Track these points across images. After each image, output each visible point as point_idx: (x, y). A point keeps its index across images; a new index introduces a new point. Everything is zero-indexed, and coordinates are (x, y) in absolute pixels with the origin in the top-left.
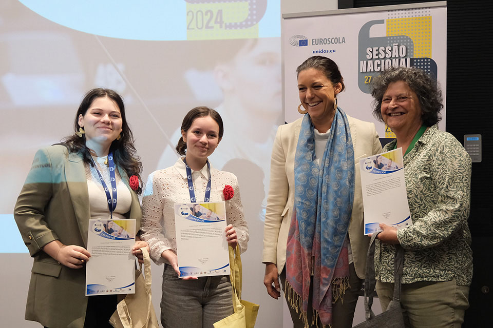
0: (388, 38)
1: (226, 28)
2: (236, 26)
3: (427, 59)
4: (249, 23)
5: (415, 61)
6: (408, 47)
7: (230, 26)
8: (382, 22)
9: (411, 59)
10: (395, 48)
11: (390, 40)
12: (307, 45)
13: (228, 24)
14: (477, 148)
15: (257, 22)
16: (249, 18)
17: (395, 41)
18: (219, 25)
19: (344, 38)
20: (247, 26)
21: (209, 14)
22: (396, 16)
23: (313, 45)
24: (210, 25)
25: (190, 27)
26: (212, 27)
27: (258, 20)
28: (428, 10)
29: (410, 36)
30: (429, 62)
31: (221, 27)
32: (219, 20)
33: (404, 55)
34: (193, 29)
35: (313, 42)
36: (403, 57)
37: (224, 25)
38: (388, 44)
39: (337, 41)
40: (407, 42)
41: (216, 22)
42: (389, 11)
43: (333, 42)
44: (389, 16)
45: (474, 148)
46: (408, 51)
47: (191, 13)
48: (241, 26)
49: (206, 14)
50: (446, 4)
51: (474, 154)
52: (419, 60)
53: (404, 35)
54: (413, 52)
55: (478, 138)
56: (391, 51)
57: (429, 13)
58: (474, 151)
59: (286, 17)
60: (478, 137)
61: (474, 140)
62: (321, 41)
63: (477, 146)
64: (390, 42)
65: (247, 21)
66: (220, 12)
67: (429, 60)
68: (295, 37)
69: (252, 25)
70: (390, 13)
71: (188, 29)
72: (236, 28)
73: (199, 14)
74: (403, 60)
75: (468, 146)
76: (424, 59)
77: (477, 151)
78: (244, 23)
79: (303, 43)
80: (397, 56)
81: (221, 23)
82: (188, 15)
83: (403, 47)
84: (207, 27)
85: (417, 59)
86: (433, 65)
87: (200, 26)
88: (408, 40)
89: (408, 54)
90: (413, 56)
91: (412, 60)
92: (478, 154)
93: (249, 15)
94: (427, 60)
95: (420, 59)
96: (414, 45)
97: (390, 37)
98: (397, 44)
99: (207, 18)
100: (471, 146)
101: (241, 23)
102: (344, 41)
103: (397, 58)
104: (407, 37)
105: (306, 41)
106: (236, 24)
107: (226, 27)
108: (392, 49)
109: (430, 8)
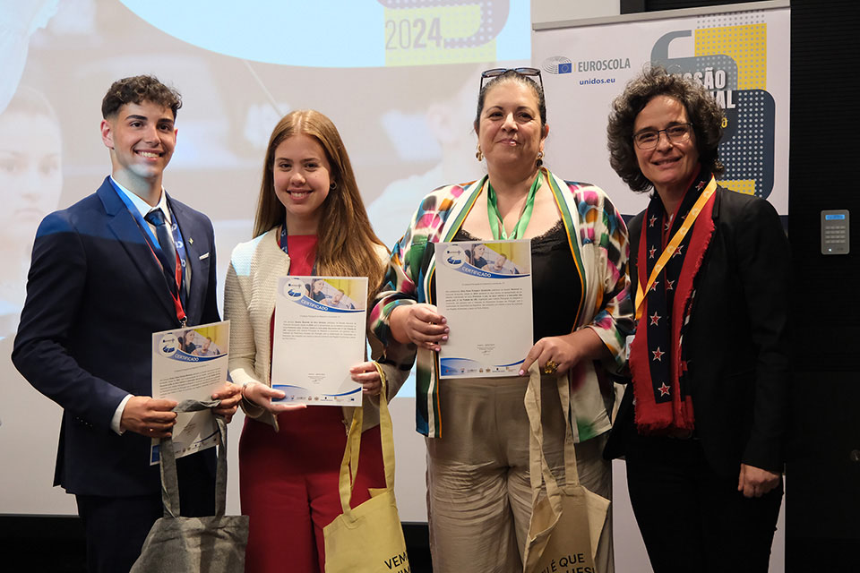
0: (698, 60)
1: (445, 47)
2: (461, 43)
3: (760, 91)
4: (482, 38)
5: (740, 94)
6: (730, 73)
7: (452, 44)
8: (688, 33)
9: (733, 92)
10: (709, 75)
11: (701, 62)
12: (570, 71)
13: (448, 40)
14: (843, 232)
15: (494, 37)
16: (482, 30)
17: (708, 64)
18: (435, 42)
19: (628, 60)
20: (478, 43)
21: (419, 24)
22: (704, 24)
23: (580, 71)
24: (421, 42)
25: (390, 46)
26: (424, 46)
27: (495, 33)
28: (760, 13)
29: (731, 55)
30: (762, 96)
31: (438, 45)
32: (434, 34)
33: (723, 85)
34: (395, 48)
35: (580, 67)
36: (721, 89)
37: (442, 43)
38: (698, 68)
39: (617, 64)
40: (727, 65)
41: (430, 37)
42: (698, 16)
43: (611, 66)
44: (698, 25)
45: (838, 232)
46: (729, 79)
47: (391, 24)
48: (469, 43)
49: (415, 25)
50: (789, 4)
51: (838, 242)
52: (746, 94)
53: (722, 53)
54: (736, 81)
55: (843, 216)
56: (702, 79)
57: (763, 19)
58: (838, 237)
59: (538, 29)
60: (842, 213)
61: (837, 218)
62: (592, 66)
63: (843, 227)
64: (701, 64)
65: (478, 34)
66: (436, 22)
67: (762, 93)
68: (551, 59)
69: (487, 41)
70: (701, 19)
71: (387, 48)
72: (461, 46)
73: (405, 24)
74: (721, 94)
75: (828, 228)
76: (754, 91)
77: (843, 237)
78: (474, 39)
79: (565, 68)
80: (712, 87)
81: (438, 38)
82: (386, 26)
83: (721, 73)
84: (417, 45)
85: (743, 92)
86: (769, 101)
87: (405, 44)
88: (730, 62)
89: (729, 84)
90: (736, 86)
91: (735, 94)
92: (843, 241)
93: (482, 26)
94: (760, 93)
95: (748, 91)
96: (739, 70)
97: (700, 57)
98: (711, 69)
99: (416, 31)
100: (833, 228)
101: (469, 39)
102: (628, 65)
103: (711, 90)
104: (727, 56)
105: (570, 65)
106: (461, 39)
107: (446, 44)
108: (704, 77)
109: (763, 10)
